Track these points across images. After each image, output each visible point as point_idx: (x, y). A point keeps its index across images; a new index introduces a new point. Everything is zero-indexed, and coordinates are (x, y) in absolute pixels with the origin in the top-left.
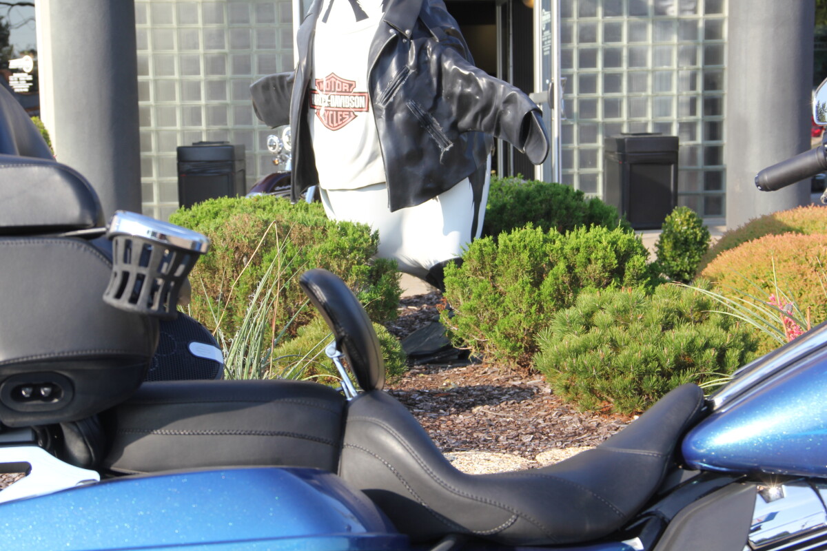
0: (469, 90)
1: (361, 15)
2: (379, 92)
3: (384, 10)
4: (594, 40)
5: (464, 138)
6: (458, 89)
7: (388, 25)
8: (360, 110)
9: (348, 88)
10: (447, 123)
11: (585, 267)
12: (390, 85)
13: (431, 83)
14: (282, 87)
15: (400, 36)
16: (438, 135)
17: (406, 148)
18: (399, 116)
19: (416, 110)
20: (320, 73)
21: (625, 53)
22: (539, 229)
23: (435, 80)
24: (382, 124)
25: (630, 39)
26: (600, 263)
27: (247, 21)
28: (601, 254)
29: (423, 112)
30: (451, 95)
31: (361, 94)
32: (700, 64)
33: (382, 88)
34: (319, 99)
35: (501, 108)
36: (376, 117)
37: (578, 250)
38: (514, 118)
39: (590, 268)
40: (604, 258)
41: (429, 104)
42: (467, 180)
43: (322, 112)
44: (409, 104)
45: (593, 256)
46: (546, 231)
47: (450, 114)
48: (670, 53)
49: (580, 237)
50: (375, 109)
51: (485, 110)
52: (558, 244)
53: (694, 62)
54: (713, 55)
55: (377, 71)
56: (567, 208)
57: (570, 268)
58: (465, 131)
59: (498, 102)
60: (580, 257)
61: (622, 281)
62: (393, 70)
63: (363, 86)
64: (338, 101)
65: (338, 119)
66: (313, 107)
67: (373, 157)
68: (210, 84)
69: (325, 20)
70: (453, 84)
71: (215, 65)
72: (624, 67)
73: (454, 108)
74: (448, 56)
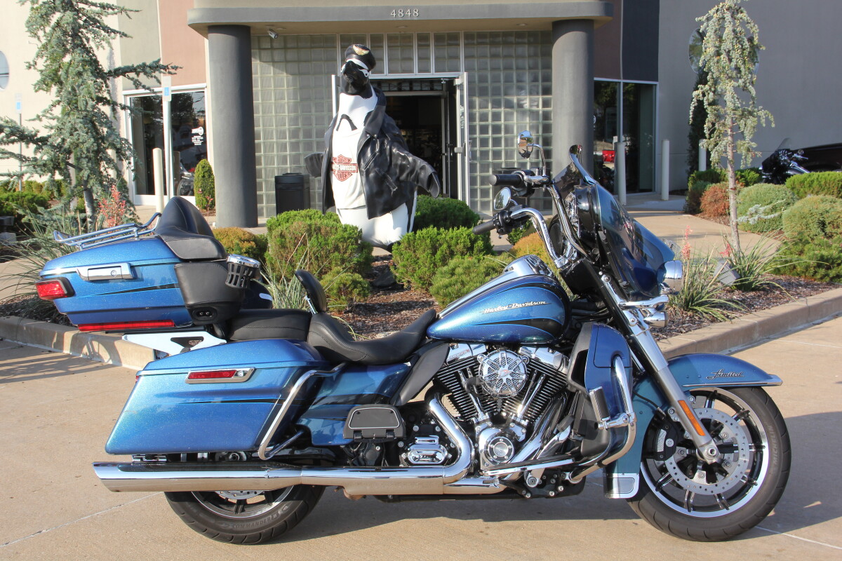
0: (404, 163)
1: (354, 128)
2: (362, 163)
3: (365, 125)
4: (487, 120)
5: (403, 184)
6: (399, 162)
7: (366, 132)
8: (354, 172)
9: (348, 162)
10: (394, 178)
11: (456, 246)
12: (367, 160)
13: (387, 159)
14: (319, 159)
15: (372, 137)
16: (390, 183)
17: (375, 190)
18: (372, 175)
19: (380, 172)
20: (335, 155)
21: (503, 127)
22: (435, 228)
23: (388, 158)
24: (364, 179)
25: (505, 120)
26: (462, 245)
27: (310, 112)
28: (462, 240)
29: (383, 173)
30: (396, 165)
31: (354, 164)
32: (540, 133)
33: (364, 162)
34: (335, 166)
35: (419, 171)
36: (361, 175)
37: (452, 238)
38: (425, 176)
39: (458, 247)
40: (464, 242)
41: (386, 169)
42: (404, 204)
43: (336, 173)
44: (376, 169)
45: (459, 241)
46: (438, 229)
47: (396, 173)
48: (526, 126)
49: (453, 233)
50: (361, 172)
51: (412, 172)
52: (444, 236)
53: (538, 132)
54: (547, 128)
55: (361, 154)
56: (454, 216)
57: (449, 247)
58: (403, 181)
59: (417, 169)
60: (453, 242)
61: (473, 253)
62: (369, 154)
63: (355, 161)
64: (343, 168)
65: (344, 176)
66: (332, 170)
67: (360, 194)
68: (292, 144)
69: (337, 130)
70: (397, 160)
71: (294, 134)
72: (503, 134)
73: (398, 171)
74: (394, 147)
